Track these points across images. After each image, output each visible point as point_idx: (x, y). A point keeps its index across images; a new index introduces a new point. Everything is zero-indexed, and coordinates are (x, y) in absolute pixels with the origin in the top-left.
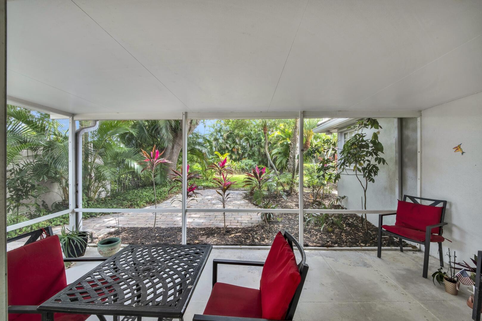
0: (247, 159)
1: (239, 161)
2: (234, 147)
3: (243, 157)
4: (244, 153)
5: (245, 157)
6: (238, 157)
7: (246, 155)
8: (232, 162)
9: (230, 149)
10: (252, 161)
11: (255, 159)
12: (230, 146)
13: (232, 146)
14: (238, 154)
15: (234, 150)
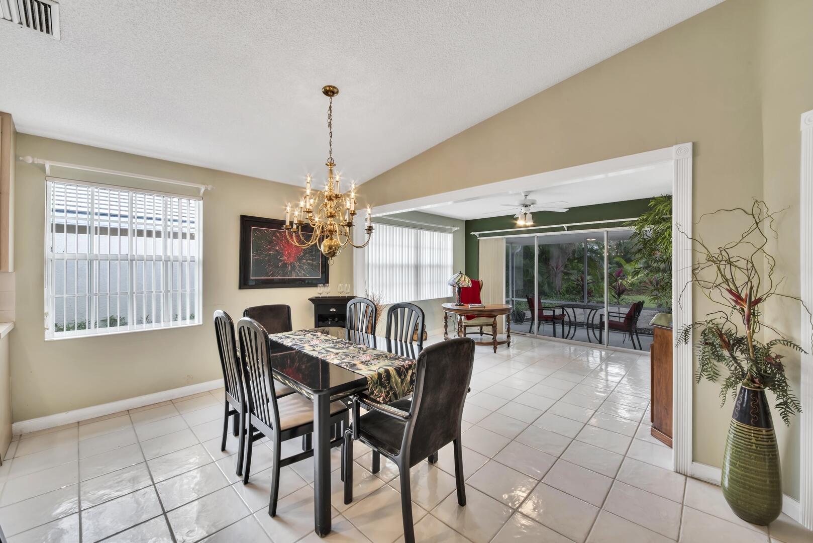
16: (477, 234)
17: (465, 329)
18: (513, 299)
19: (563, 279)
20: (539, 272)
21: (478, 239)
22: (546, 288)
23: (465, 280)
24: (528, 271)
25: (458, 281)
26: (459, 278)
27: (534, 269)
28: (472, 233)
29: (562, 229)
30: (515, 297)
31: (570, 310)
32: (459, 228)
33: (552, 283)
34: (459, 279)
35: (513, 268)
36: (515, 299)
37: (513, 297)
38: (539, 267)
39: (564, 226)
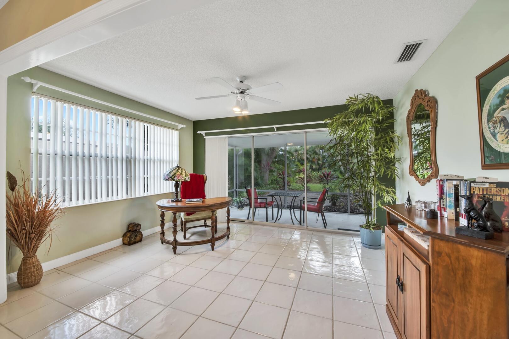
0: (327, 169)
1: (318, 171)
2: (314, 158)
3: (323, 167)
4: (324, 163)
5: (325, 167)
6: (317, 167)
7: (326, 165)
8: (311, 172)
9: (311, 159)
10: (332, 170)
11: (336, 168)
12: (310, 156)
13: (312, 157)
14: (318, 164)
15: (314, 160)
16: (203, 133)
17: (185, 225)
18: (237, 190)
19: (269, 175)
20: (255, 170)
21: (204, 137)
22: (259, 180)
23: (181, 174)
24: (247, 169)
25: (173, 175)
26: (175, 171)
27: (251, 167)
28: (199, 132)
29: (272, 130)
30: (238, 188)
31: (277, 198)
32: (185, 126)
33: (263, 177)
34: (175, 173)
35: (236, 165)
36: (238, 190)
37: (237, 188)
38: (255, 166)
39: (274, 126)
